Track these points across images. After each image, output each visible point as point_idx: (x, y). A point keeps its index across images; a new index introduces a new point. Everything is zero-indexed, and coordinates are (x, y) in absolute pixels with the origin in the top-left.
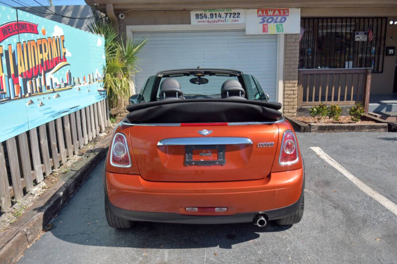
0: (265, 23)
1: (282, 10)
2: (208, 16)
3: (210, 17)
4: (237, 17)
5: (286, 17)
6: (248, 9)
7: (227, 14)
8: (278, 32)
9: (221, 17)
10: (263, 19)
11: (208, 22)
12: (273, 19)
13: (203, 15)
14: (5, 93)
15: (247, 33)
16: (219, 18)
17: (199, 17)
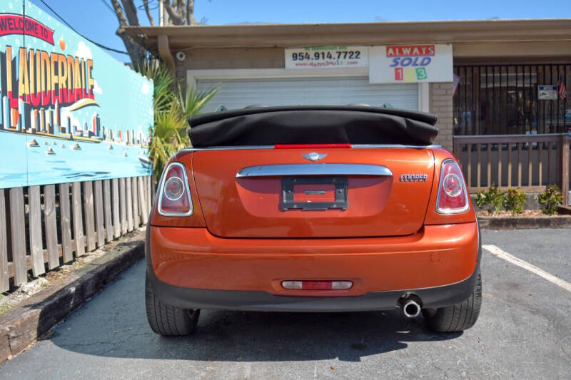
0: (399, 66)
1: (424, 47)
2: (312, 56)
3: (314, 57)
4: (356, 57)
5: (431, 57)
6: (372, 46)
7: (340, 53)
8: (419, 79)
9: (330, 57)
10: (395, 61)
11: (312, 64)
12: (411, 60)
13: (304, 55)
15: (372, 81)
16: (328, 60)
17: (298, 57)
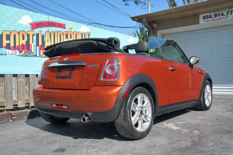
2: (213, 16)
7: (228, 12)
11: (213, 20)
13: (209, 16)
14: (32, 53)
16: (222, 17)
17: (206, 18)
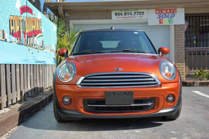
0: (161, 18)
1: (172, 9)
2: (123, 14)
3: (124, 15)
4: (142, 14)
5: (175, 14)
6: (149, 9)
7: (135, 12)
8: (170, 23)
9: (131, 14)
10: (159, 16)
11: (123, 17)
12: (166, 15)
13: (120, 14)
14: (21, 40)
15: (149, 24)
16: (130, 15)
17: (117, 14)
